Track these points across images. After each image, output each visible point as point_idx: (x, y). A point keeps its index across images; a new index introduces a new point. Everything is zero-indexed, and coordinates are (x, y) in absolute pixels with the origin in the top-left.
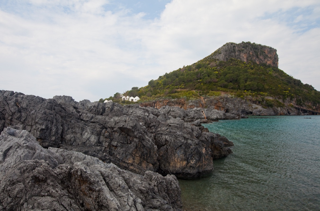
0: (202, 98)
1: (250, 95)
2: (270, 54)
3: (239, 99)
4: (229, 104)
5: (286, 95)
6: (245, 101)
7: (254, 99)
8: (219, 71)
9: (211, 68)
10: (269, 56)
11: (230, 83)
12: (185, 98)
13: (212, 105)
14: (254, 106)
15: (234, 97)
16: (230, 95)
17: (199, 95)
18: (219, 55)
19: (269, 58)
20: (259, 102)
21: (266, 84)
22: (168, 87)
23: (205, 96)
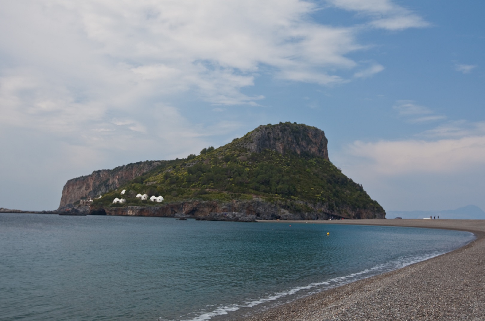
0: (235, 201)
1: (280, 199)
2: (314, 139)
3: (269, 203)
4: (260, 208)
5: (317, 199)
6: (274, 205)
7: (283, 203)
8: (251, 167)
9: (241, 163)
10: (314, 141)
11: (262, 185)
12: (217, 200)
13: (244, 209)
14: (283, 210)
15: (265, 201)
16: (261, 199)
17: (231, 198)
18: (251, 144)
19: (314, 144)
20: (288, 207)
21: (300, 186)
22: (194, 186)
23: (238, 199)
